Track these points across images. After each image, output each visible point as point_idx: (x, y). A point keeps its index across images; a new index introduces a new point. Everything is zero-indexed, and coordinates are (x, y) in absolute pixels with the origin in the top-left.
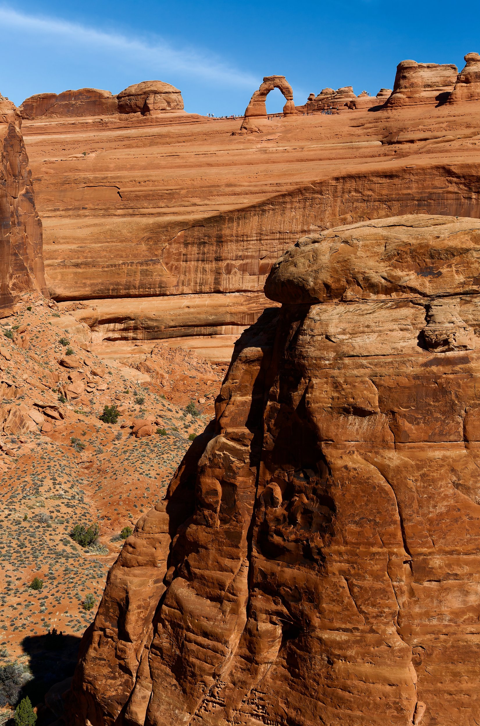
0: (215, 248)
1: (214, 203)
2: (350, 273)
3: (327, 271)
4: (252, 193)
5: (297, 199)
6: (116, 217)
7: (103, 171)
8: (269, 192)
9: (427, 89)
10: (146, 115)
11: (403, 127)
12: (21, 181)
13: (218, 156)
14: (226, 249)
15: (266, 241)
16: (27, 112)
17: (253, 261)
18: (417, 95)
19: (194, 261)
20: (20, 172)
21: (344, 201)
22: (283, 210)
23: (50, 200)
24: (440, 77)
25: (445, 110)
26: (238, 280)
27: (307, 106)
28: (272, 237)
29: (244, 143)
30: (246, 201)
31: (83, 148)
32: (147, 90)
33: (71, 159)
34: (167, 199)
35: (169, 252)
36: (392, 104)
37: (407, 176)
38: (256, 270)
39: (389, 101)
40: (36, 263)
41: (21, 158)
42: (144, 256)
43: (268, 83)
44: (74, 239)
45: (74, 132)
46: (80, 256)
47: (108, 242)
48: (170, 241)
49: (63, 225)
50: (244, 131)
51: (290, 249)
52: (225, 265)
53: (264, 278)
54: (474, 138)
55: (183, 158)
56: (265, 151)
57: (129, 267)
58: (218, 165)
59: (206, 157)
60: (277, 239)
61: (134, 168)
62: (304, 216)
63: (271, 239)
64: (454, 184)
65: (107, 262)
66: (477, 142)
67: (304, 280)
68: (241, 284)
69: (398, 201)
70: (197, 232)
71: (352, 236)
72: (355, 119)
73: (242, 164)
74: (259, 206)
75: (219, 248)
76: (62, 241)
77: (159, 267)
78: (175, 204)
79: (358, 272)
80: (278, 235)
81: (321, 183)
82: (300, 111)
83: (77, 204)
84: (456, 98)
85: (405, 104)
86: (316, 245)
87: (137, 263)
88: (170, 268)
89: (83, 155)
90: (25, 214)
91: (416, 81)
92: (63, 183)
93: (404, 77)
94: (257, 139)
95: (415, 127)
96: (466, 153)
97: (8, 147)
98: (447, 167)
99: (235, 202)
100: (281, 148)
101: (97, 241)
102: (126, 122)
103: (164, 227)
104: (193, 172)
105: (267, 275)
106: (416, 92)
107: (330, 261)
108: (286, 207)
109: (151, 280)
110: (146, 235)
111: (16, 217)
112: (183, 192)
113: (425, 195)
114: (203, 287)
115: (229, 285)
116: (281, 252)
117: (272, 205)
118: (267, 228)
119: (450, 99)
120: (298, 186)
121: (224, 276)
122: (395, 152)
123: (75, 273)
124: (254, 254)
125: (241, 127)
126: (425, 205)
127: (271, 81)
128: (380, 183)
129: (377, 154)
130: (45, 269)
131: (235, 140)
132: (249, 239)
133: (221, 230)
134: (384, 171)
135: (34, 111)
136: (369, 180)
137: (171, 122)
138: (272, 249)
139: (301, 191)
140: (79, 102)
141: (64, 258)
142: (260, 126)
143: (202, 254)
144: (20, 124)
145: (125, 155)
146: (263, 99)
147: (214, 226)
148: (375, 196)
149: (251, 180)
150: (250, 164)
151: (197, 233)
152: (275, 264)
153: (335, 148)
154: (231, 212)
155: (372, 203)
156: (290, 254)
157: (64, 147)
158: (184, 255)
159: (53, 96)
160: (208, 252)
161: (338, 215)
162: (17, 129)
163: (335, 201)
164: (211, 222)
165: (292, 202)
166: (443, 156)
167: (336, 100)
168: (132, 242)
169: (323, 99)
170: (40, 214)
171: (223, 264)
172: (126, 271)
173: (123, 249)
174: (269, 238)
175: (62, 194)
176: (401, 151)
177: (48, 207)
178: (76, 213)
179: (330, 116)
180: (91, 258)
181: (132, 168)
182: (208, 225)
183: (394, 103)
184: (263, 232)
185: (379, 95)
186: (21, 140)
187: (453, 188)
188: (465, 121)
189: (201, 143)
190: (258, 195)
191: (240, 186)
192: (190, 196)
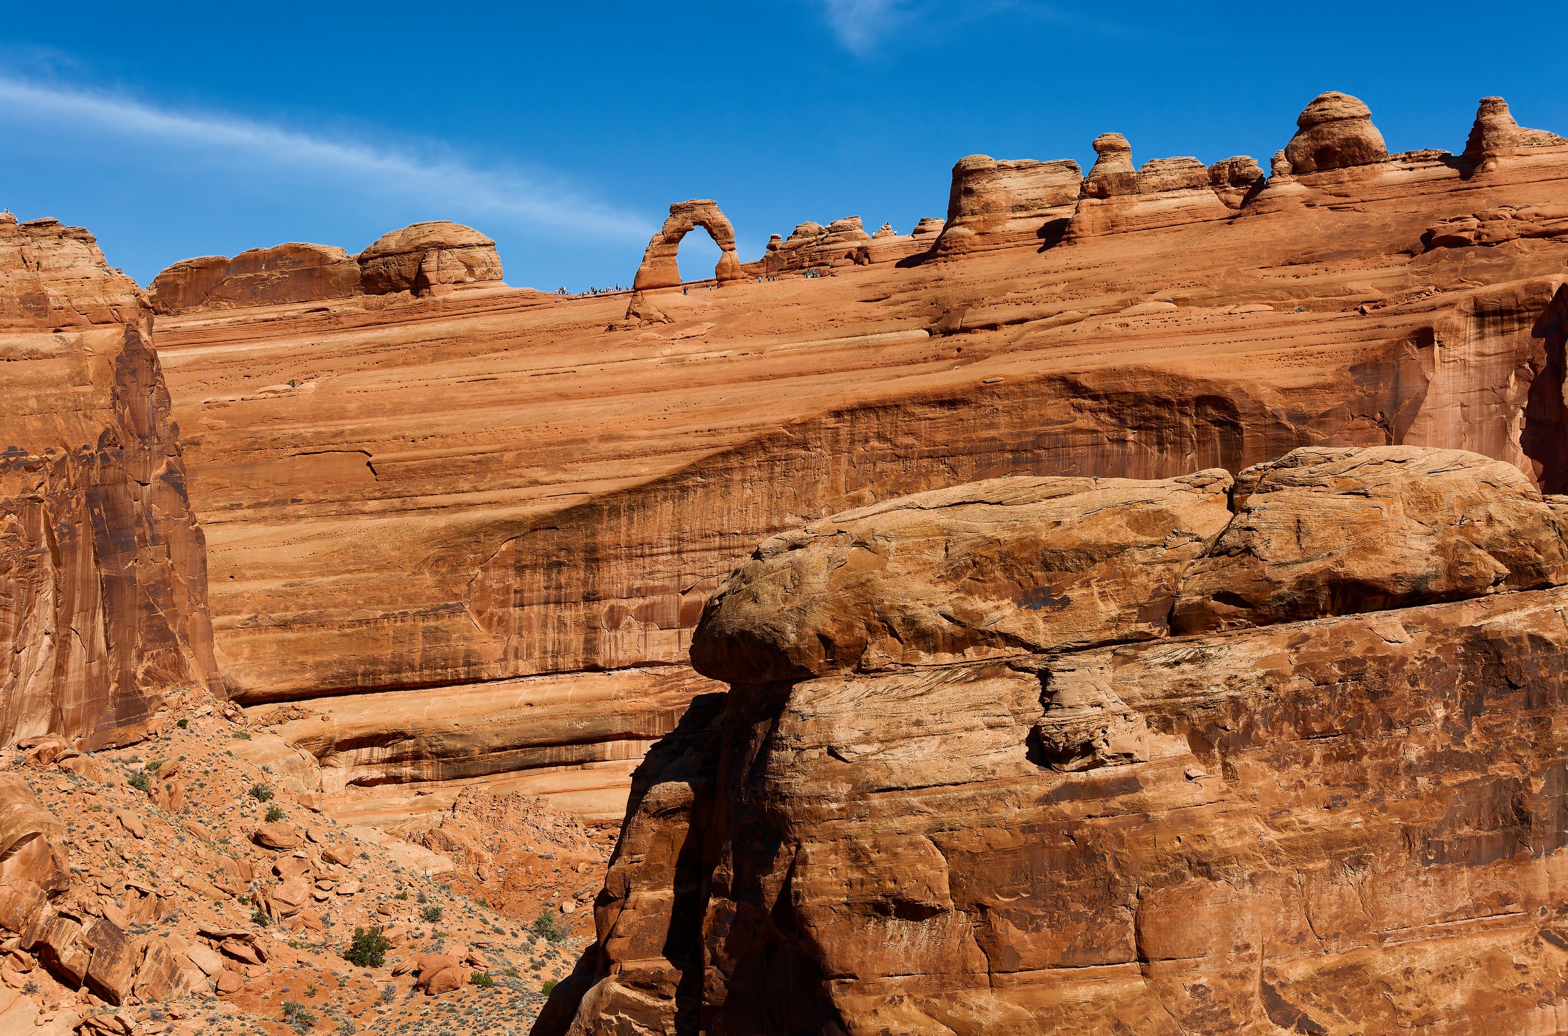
0: (582, 574)
1: (576, 478)
2: (874, 611)
3: (825, 607)
4: (657, 452)
5: (754, 461)
6: (365, 517)
7: (333, 419)
8: (694, 449)
9: (1018, 214)
10: (422, 296)
11: (974, 297)
12: (155, 448)
13: (580, 377)
14: (606, 575)
15: (693, 555)
16: (166, 298)
17: (667, 597)
18: (998, 229)
19: (539, 604)
20: (153, 428)
21: (854, 459)
22: (726, 487)
23: (220, 487)
24: (1045, 187)
25: (1060, 256)
26: (634, 641)
27: (766, 261)
28: (704, 546)
29: (635, 346)
30: (646, 471)
31: (289, 373)
32: (422, 241)
33: (263, 395)
34: (475, 473)
35: (483, 588)
36: (945, 249)
37: (987, 401)
38: (674, 618)
39: (939, 244)
40: (194, 624)
41: (154, 396)
42: (429, 599)
43: (679, 216)
44: (277, 567)
45: (268, 338)
46: (289, 604)
47: (350, 572)
48: (483, 564)
49: (251, 539)
50: (634, 320)
51: (741, 565)
52: (606, 609)
53: (688, 633)
54: (1124, 312)
55: (505, 383)
56: (680, 362)
57: (399, 624)
58: (581, 396)
59: (554, 379)
60: (715, 549)
61: (401, 410)
62: (770, 497)
63: (703, 550)
64: (1087, 413)
65: (349, 614)
66: (1129, 321)
67: (775, 630)
68: (642, 650)
69: (971, 454)
70: (543, 542)
71: (873, 530)
72: (869, 285)
73: (632, 392)
74: (674, 480)
75: (592, 573)
76: (249, 573)
77: (462, 620)
78: (493, 484)
79: (892, 607)
80: (717, 539)
81: (804, 424)
82: (751, 274)
83: (279, 491)
84: (1081, 230)
85: (973, 248)
86: (799, 553)
87: (415, 615)
88: (487, 621)
89: (290, 387)
90: (167, 518)
91: (994, 198)
92: (249, 449)
93: (970, 192)
95: (998, 296)
96: (1109, 346)
97: (124, 374)
98: (1069, 376)
99: (622, 473)
100: (715, 354)
101: (326, 569)
102: (380, 313)
103: (470, 535)
104: (529, 412)
105: (695, 627)
106: (996, 222)
107: (828, 586)
108: (731, 480)
109: (447, 649)
110: (431, 552)
111: (146, 525)
112: (509, 457)
113: (1025, 439)
114: (561, 660)
115: (616, 652)
117: (702, 475)
118: (692, 524)
119: (1069, 233)
120: (755, 434)
121: (605, 633)
122: (959, 350)
123: (281, 643)
124: (667, 582)
125: (628, 313)
126: (1027, 461)
127: (687, 212)
128: (929, 419)
129: (920, 357)
130: (215, 636)
131: (615, 340)
132: (655, 551)
133: (593, 535)
134: (938, 392)
135: (181, 297)
136: (906, 413)
137: (477, 307)
138: (705, 571)
139: (761, 444)
140: (277, 274)
141: (255, 611)
142: (668, 308)
143: (556, 588)
144: (151, 324)
145: (380, 382)
146: (671, 251)
147: (579, 527)
148: (920, 446)
149: (654, 424)
150: (649, 390)
151: (541, 543)
152: (712, 600)
153: (830, 347)
154: (614, 494)
155: (914, 462)
156: (743, 577)
157: (247, 372)
158: (516, 592)
159: (221, 263)
160: (567, 584)
161: (844, 491)
162: (145, 335)
163: (837, 461)
164: (572, 519)
165: (743, 468)
166: (1059, 354)
167: (827, 247)
168: (403, 570)
169: (800, 246)
170: (199, 516)
171: (602, 608)
172: (391, 633)
173: (382, 585)
174: (697, 546)
175: (247, 472)
176: (972, 348)
177: (218, 501)
178: (277, 511)
179: (818, 282)
180: (315, 607)
181: (397, 410)
182: (564, 526)
183: (951, 248)
184: (685, 535)
185: (917, 232)
186: (154, 359)
187: (1085, 421)
188: (1102, 277)
189: (543, 350)
190: (671, 455)
191: (630, 437)
192: (523, 464)
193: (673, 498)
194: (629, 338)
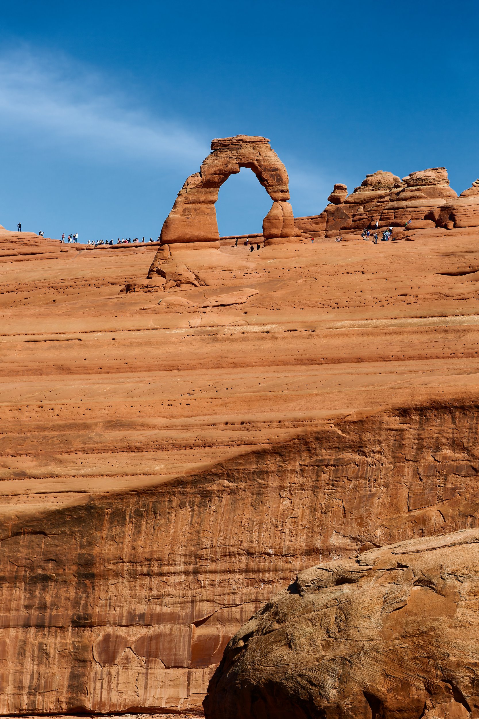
0: (72, 593)
1: (73, 472)
2: (436, 667)
3: (376, 659)
4: (176, 446)
5: (296, 465)
8: (222, 444)
13: (85, 346)
14: (103, 595)
15: (212, 577)
17: (176, 628)
19: (17, 626)
21: (421, 470)
22: (259, 494)
26: (133, 680)
27: (326, 216)
28: (227, 566)
29: (157, 312)
30: (161, 468)
38: (184, 654)
43: (222, 155)
50: (158, 280)
51: (274, 599)
52: (100, 638)
53: (203, 677)
56: (212, 335)
58: (86, 370)
59: (54, 347)
60: (240, 572)
62: (313, 510)
63: (225, 572)
67: (312, 683)
68: (141, 692)
70: (27, 549)
71: (441, 566)
72: (452, 254)
73: (149, 369)
74: (195, 483)
75: (85, 592)
79: (459, 664)
80: (244, 559)
81: (361, 422)
82: (307, 231)
86: (347, 588)
94: (192, 303)
99: (130, 469)
100: (255, 328)
104: (19, 387)
105: (213, 667)
107: (382, 633)
108: (266, 486)
114: (39, 698)
115: (109, 693)
116: (252, 605)
117: (230, 478)
118: (214, 539)
120: (299, 431)
121: (97, 669)
124: (178, 609)
125: (151, 271)
127: (232, 150)
131: (132, 304)
132: (166, 569)
133: (90, 544)
138: (226, 598)
139: (306, 443)
142: (201, 268)
143: (39, 608)
146: (210, 198)
147: (72, 534)
149: (175, 411)
150: (171, 367)
151: (24, 551)
152: (235, 640)
153: (400, 329)
154: (119, 495)
156: (276, 614)
160: (53, 605)
161: (405, 509)
163: (399, 471)
164: (64, 523)
165: (281, 473)
167: (403, 204)
169: (369, 200)
171: (96, 636)
174: (218, 566)
179: (389, 246)
182: (55, 531)
184: (204, 552)
189: (42, 310)
190: (193, 451)
191: (145, 426)
192: (8, 451)
193: (192, 504)
194: (150, 301)
